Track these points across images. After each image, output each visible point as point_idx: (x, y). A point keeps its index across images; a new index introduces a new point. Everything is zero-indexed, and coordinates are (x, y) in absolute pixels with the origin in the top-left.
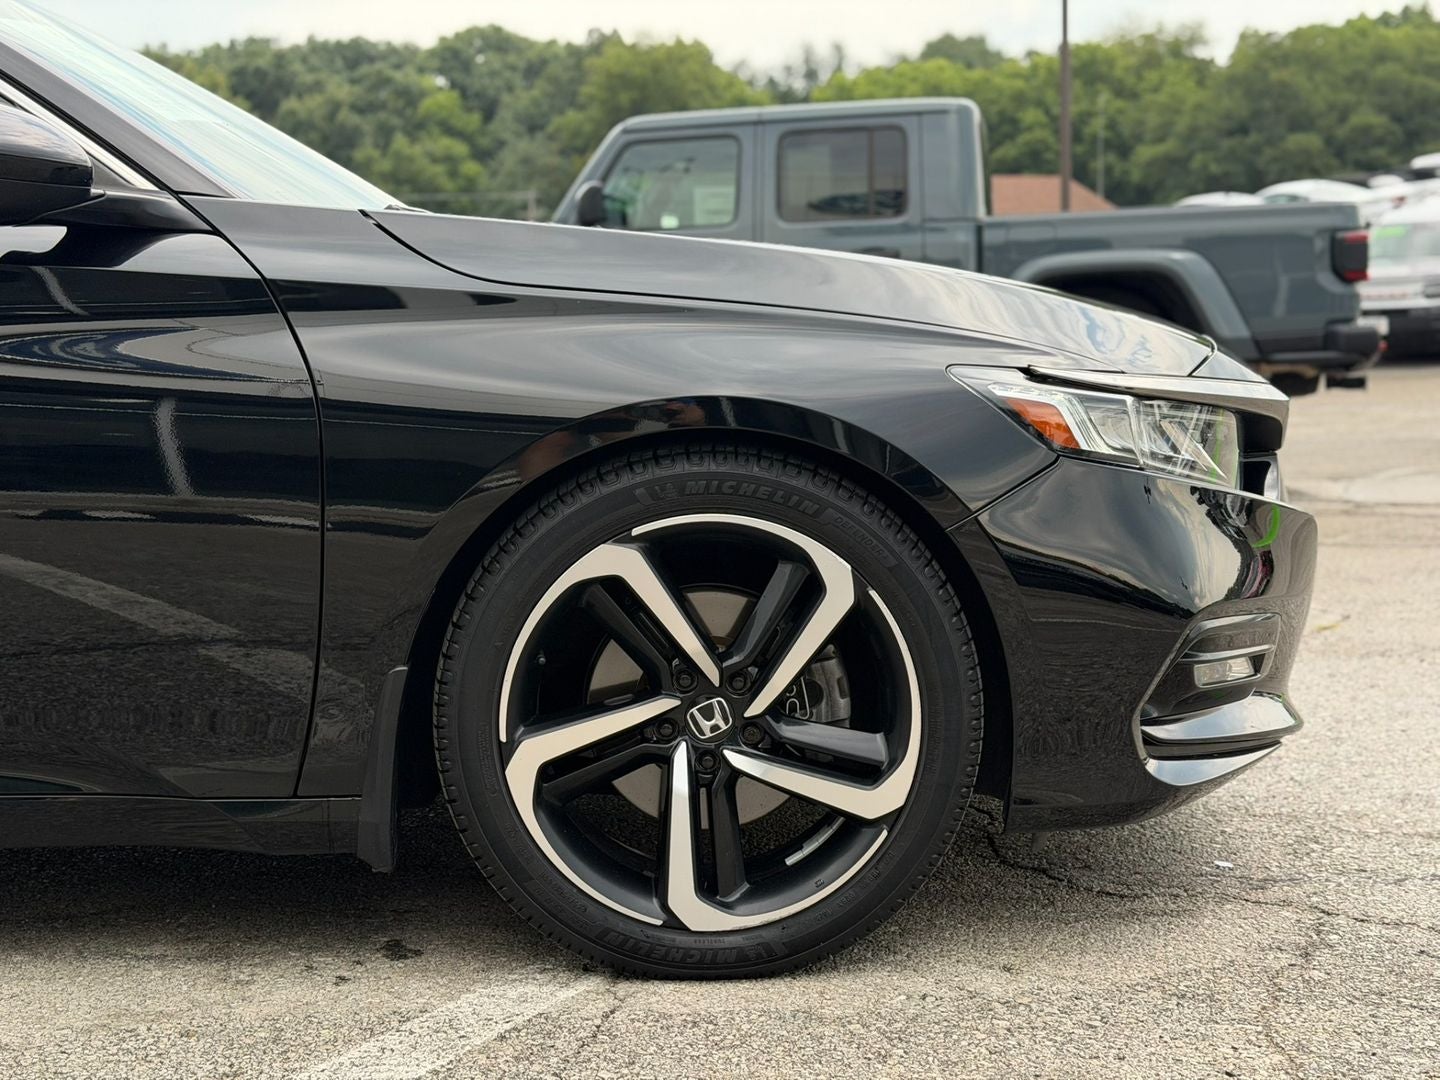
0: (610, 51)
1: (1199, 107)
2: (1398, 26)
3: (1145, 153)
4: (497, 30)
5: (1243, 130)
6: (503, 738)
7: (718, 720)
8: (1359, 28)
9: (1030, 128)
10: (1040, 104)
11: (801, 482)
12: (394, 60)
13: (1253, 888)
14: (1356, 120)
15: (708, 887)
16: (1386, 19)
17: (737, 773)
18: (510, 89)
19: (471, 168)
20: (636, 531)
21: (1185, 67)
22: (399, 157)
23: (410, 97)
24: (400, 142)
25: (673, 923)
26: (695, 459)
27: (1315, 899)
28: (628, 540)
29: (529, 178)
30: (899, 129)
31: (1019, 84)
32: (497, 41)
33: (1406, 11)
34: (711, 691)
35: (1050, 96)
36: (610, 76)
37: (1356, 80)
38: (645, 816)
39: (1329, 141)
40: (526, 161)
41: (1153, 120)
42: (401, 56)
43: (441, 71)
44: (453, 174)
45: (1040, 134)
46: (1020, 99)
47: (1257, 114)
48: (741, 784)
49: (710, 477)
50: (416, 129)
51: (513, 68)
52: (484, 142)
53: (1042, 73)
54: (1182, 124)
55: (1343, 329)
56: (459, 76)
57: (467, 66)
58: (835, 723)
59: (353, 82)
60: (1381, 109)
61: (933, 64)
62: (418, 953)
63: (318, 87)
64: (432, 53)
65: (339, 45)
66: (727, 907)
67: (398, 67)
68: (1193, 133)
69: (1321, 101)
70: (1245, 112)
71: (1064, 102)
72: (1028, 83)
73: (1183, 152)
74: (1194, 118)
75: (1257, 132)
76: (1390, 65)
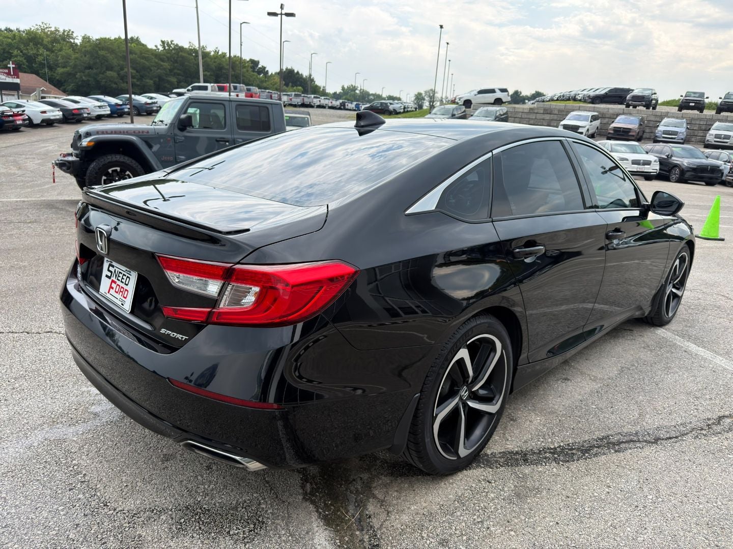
1: (76, 59)
3: (60, 70)
5: (90, 68)
9: (16, 56)
10: (18, 48)
14: (126, 70)
21: (68, 44)
31: (10, 40)
35: (22, 46)
37: (124, 58)
41: (61, 60)
46: (11, 46)
47: (95, 64)
54: (72, 63)
60: (133, 68)
68: (75, 66)
69: (115, 62)
70: (91, 62)
71: (27, 49)
72: (13, 40)
73: (73, 72)
74: (75, 62)
75: (96, 69)
76: (134, 55)
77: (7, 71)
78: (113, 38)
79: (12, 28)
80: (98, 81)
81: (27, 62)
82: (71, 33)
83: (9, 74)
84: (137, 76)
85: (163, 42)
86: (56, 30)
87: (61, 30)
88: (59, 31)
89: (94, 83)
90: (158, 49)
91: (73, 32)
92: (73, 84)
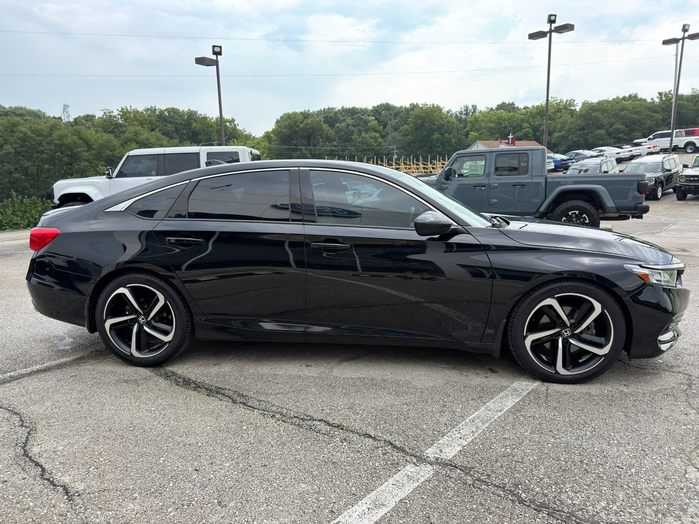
0: (416, 110)
1: (571, 123)
2: (628, 101)
3: (556, 135)
4: (388, 104)
5: (583, 129)
6: (525, 335)
7: (568, 333)
8: (617, 101)
9: (525, 128)
10: (528, 122)
11: (592, 288)
12: (362, 113)
13: (670, 368)
14: (615, 126)
15: (564, 366)
16: (624, 99)
17: (571, 343)
18: (390, 120)
19: (380, 140)
20: (556, 296)
21: (568, 112)
22: (363, 137)
23: (366, 122)
24: (363, 134)
25: (557, 373)
26: (569, 282)
27: (685, 372)
28: (554, 298)
29: (394, 143)
30: (527, 154)
31: (523, 116)
32: (387, 107)
33: (630, 96)
34: (568, 327)
35: (531, 120)
36: (416, 116)
37: (616, 115)
38: (546, 348)
39: (607, 132)
40: (394, 138)
41: (559, 126)
42: (364, 112)
43: (373, 116)
44: (376, 141)
45: (527, 130)
46: (523, 120)
47: (587, 125)
48: (572, 345)
49: (572, 286)
50: (367, 130)
51: (391, 114)
52: (384, 133)
53: (529, 114)
54: (567, 127)
55: (639, 205)
56: (378, 117)
57: (380, 114)
58: (592, 335)
59: (352, 119)
60: (622, 124)
61: (499, 111)
62: (497, 372)
63: (344, 120)
64: (372, 111)
65: (349, 109)
66: (568, 370)
67: (363, 115)
68: (570, 129)
69: (605, 121)
70: (584, 124)
71: (535, 121)
72: (525, 116)
73: (566, 135)
74: (570, 126)
75: (588, 129)
76: (625, 112)
77: (507, 141)
78: (611, 99)
79: (529, 106)
80: (587, 139)
81: (533, 131)
82: (572, 101)
83: (508, 143)
84: (626, 130)
85: (660, 94)
86: (561, 101)
87: (565, 101)
88: (562, 102)
89: (583, 142)
90: (654, 102)
91: (574, 100)
92: (565, 146)
